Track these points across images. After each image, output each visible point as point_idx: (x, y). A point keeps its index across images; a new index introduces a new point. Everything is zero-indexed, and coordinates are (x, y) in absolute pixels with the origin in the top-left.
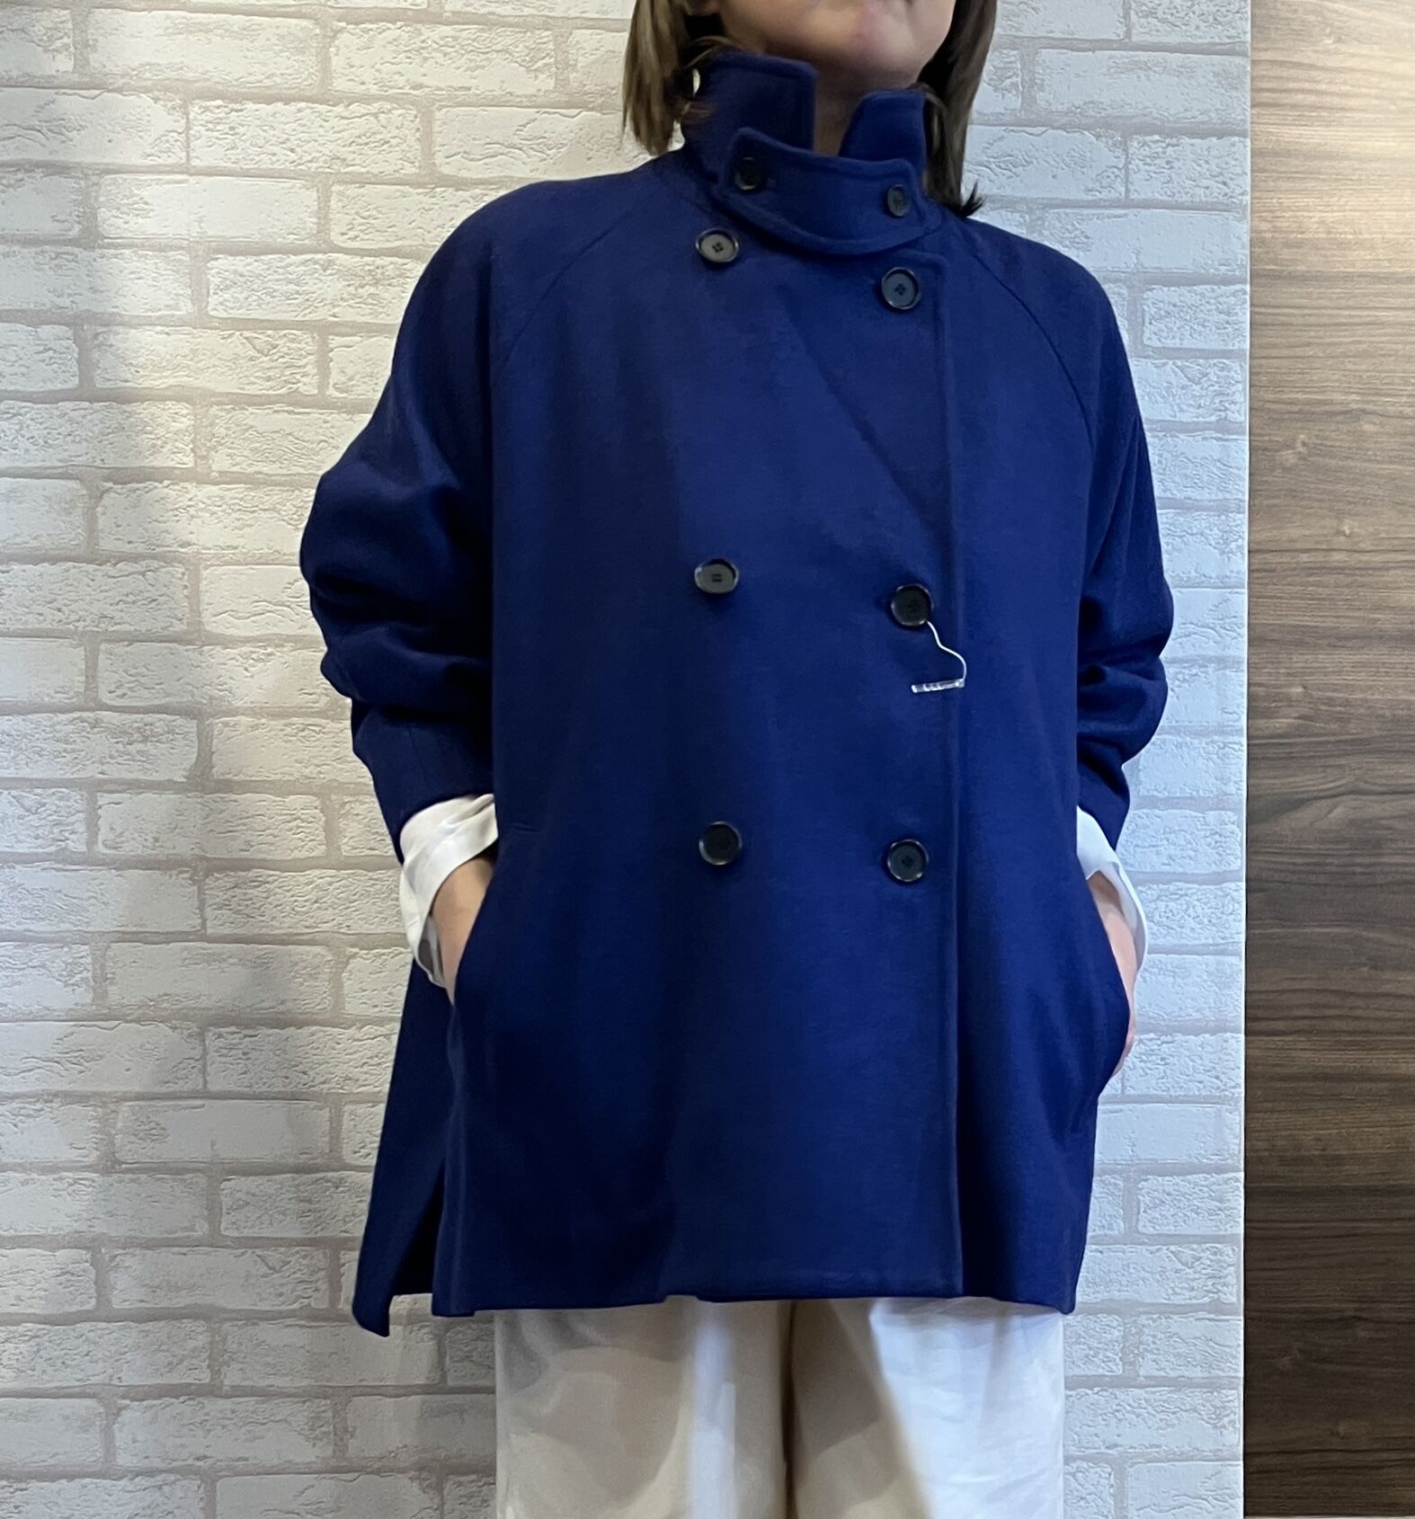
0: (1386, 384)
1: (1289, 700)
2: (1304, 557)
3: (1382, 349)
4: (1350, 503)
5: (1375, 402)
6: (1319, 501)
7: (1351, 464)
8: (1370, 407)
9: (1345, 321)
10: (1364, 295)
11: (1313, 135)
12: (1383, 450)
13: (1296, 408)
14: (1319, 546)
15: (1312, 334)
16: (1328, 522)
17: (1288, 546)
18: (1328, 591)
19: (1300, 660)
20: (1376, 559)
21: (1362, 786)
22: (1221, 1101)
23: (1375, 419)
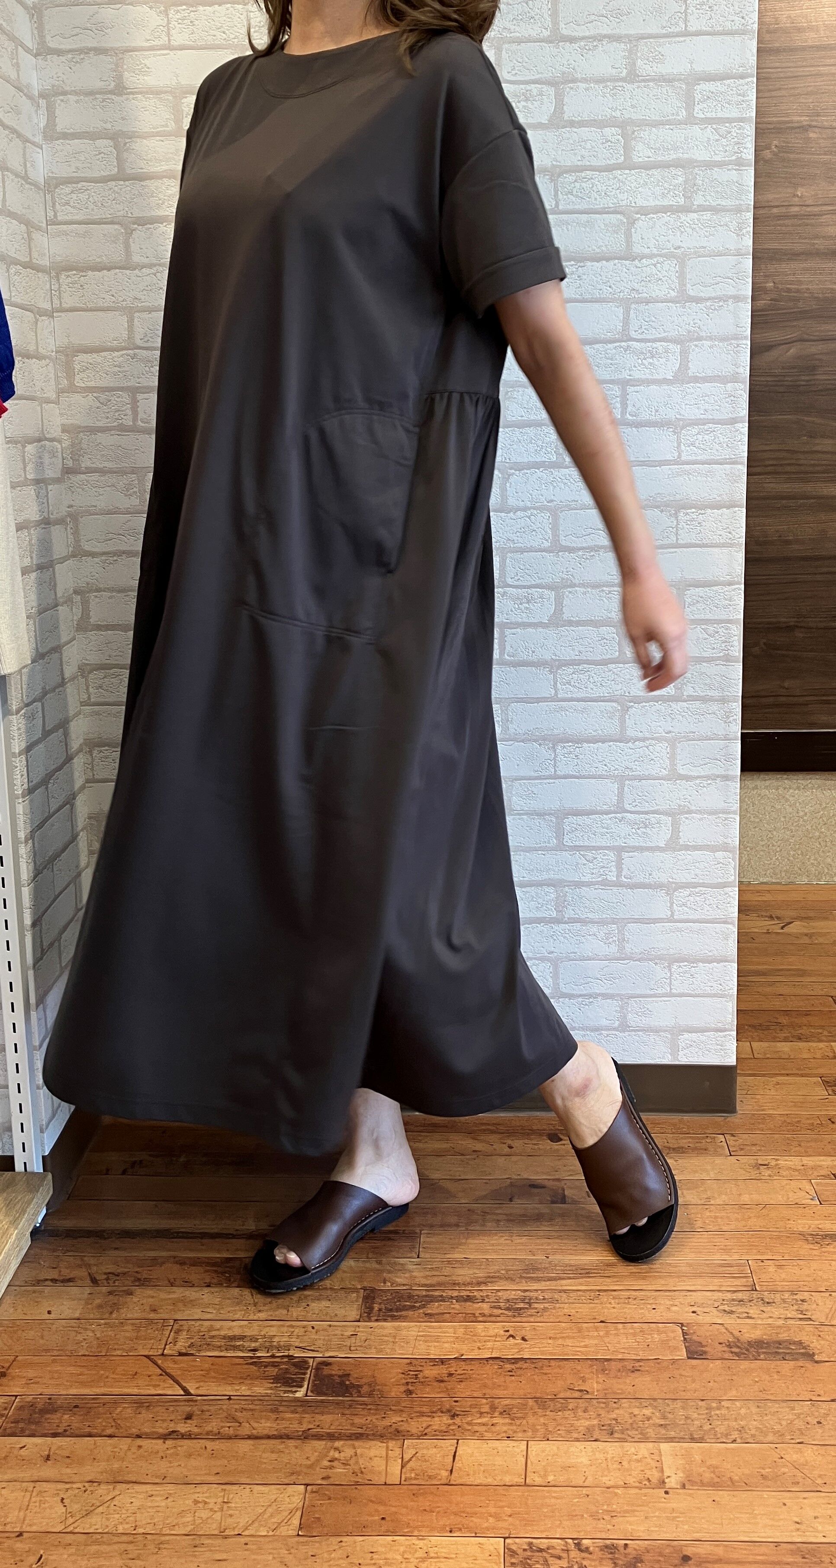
0: (823, 109)
1: (765, 291)
2: (775, 210)
3: (821, 89)
4: (801, 178)
5: (816, 121)
6: (786, 178)
7: (803, 156)
8: (814, 123)
9: (800, 74)
10: (812, 58)
12: (820, 148)
13: (775, 126)
14: (782, 204)
15: (782, 83)
16: (789, 190)
17: (767, 204)
18: (788, 228)
19: (772, 268)
20: (816, 209)
21: (806, 337)
22: (731, 545)
23: (817, 130)
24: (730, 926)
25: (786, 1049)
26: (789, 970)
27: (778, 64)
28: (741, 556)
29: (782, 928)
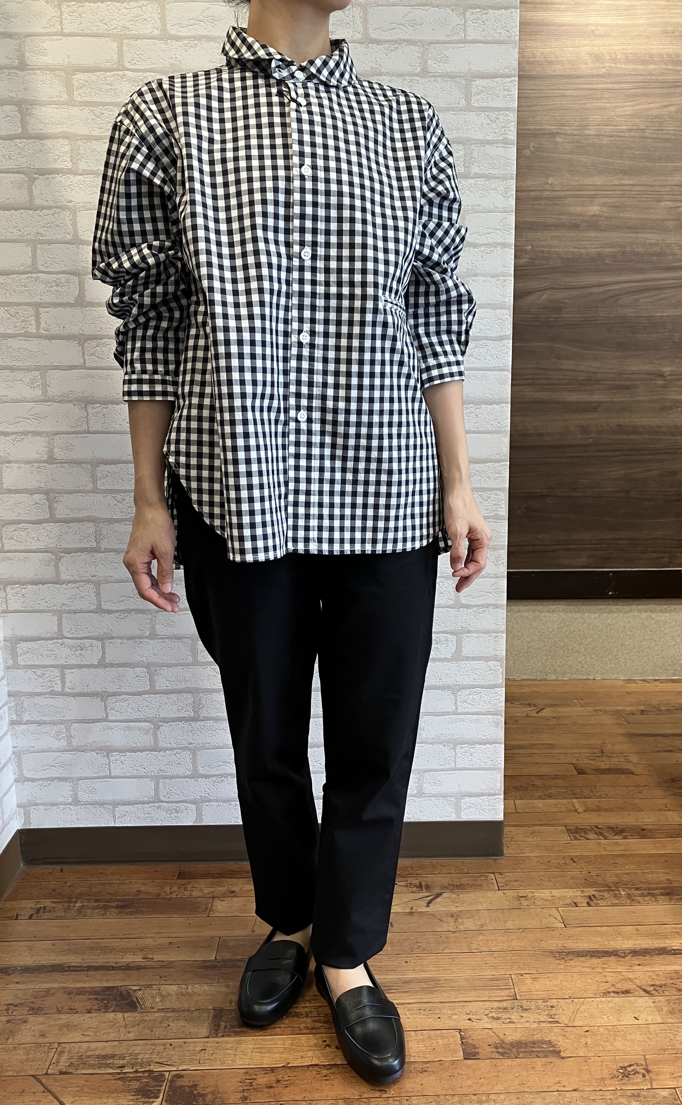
0: (567, 121)
1: (526, 252)
2: (533, 193)
3: (566, 107)
4: (552, 171)
5: (562, 129)
7: (551, 155)
8: (560, 131)
11: (540, 15)
12: (565, 149)
13: (530, 132)
14: (537, 189)
16: (543, 179)
18: (542, 207)
19: (531, 235)
20: (562, 194)
21: (554, 286)
22: (500, 432)
23: (562, 136)
24: (498, 717)
25: (540, 805)
26: (543, 744)
27: (535, 87)
28: (507, 440)
29: (538, 713)
